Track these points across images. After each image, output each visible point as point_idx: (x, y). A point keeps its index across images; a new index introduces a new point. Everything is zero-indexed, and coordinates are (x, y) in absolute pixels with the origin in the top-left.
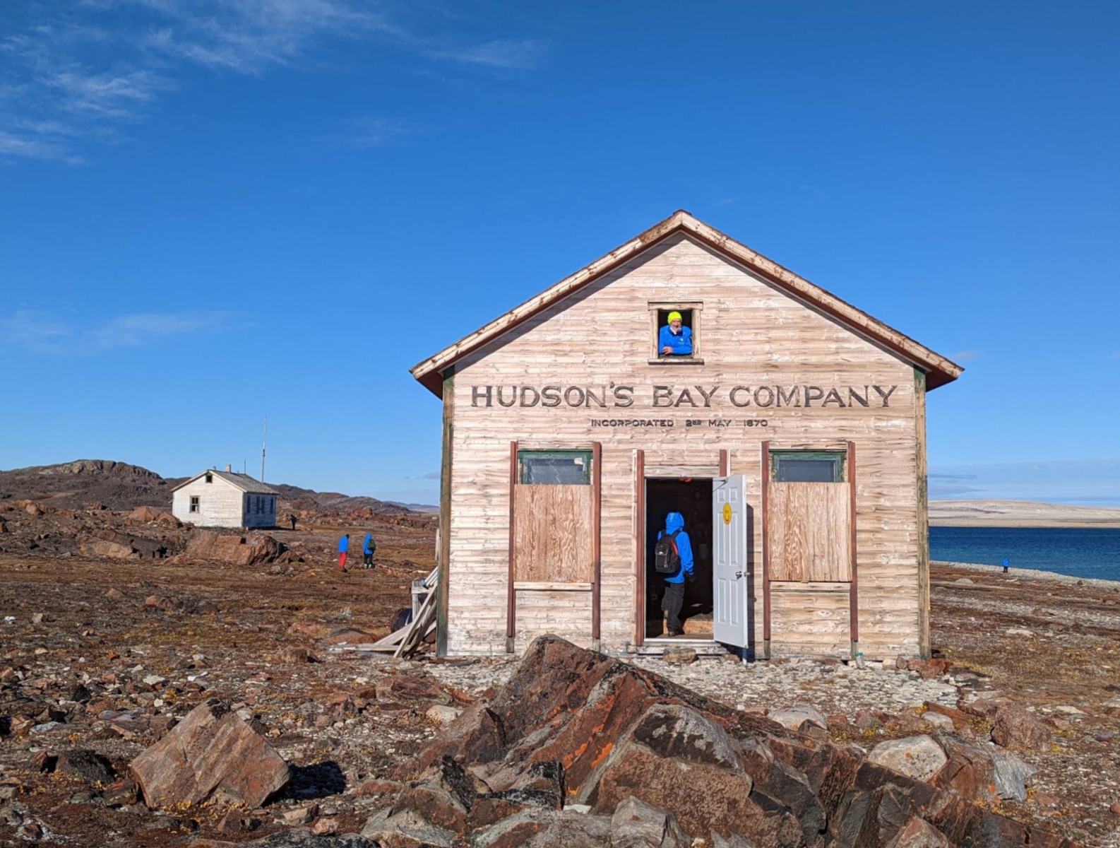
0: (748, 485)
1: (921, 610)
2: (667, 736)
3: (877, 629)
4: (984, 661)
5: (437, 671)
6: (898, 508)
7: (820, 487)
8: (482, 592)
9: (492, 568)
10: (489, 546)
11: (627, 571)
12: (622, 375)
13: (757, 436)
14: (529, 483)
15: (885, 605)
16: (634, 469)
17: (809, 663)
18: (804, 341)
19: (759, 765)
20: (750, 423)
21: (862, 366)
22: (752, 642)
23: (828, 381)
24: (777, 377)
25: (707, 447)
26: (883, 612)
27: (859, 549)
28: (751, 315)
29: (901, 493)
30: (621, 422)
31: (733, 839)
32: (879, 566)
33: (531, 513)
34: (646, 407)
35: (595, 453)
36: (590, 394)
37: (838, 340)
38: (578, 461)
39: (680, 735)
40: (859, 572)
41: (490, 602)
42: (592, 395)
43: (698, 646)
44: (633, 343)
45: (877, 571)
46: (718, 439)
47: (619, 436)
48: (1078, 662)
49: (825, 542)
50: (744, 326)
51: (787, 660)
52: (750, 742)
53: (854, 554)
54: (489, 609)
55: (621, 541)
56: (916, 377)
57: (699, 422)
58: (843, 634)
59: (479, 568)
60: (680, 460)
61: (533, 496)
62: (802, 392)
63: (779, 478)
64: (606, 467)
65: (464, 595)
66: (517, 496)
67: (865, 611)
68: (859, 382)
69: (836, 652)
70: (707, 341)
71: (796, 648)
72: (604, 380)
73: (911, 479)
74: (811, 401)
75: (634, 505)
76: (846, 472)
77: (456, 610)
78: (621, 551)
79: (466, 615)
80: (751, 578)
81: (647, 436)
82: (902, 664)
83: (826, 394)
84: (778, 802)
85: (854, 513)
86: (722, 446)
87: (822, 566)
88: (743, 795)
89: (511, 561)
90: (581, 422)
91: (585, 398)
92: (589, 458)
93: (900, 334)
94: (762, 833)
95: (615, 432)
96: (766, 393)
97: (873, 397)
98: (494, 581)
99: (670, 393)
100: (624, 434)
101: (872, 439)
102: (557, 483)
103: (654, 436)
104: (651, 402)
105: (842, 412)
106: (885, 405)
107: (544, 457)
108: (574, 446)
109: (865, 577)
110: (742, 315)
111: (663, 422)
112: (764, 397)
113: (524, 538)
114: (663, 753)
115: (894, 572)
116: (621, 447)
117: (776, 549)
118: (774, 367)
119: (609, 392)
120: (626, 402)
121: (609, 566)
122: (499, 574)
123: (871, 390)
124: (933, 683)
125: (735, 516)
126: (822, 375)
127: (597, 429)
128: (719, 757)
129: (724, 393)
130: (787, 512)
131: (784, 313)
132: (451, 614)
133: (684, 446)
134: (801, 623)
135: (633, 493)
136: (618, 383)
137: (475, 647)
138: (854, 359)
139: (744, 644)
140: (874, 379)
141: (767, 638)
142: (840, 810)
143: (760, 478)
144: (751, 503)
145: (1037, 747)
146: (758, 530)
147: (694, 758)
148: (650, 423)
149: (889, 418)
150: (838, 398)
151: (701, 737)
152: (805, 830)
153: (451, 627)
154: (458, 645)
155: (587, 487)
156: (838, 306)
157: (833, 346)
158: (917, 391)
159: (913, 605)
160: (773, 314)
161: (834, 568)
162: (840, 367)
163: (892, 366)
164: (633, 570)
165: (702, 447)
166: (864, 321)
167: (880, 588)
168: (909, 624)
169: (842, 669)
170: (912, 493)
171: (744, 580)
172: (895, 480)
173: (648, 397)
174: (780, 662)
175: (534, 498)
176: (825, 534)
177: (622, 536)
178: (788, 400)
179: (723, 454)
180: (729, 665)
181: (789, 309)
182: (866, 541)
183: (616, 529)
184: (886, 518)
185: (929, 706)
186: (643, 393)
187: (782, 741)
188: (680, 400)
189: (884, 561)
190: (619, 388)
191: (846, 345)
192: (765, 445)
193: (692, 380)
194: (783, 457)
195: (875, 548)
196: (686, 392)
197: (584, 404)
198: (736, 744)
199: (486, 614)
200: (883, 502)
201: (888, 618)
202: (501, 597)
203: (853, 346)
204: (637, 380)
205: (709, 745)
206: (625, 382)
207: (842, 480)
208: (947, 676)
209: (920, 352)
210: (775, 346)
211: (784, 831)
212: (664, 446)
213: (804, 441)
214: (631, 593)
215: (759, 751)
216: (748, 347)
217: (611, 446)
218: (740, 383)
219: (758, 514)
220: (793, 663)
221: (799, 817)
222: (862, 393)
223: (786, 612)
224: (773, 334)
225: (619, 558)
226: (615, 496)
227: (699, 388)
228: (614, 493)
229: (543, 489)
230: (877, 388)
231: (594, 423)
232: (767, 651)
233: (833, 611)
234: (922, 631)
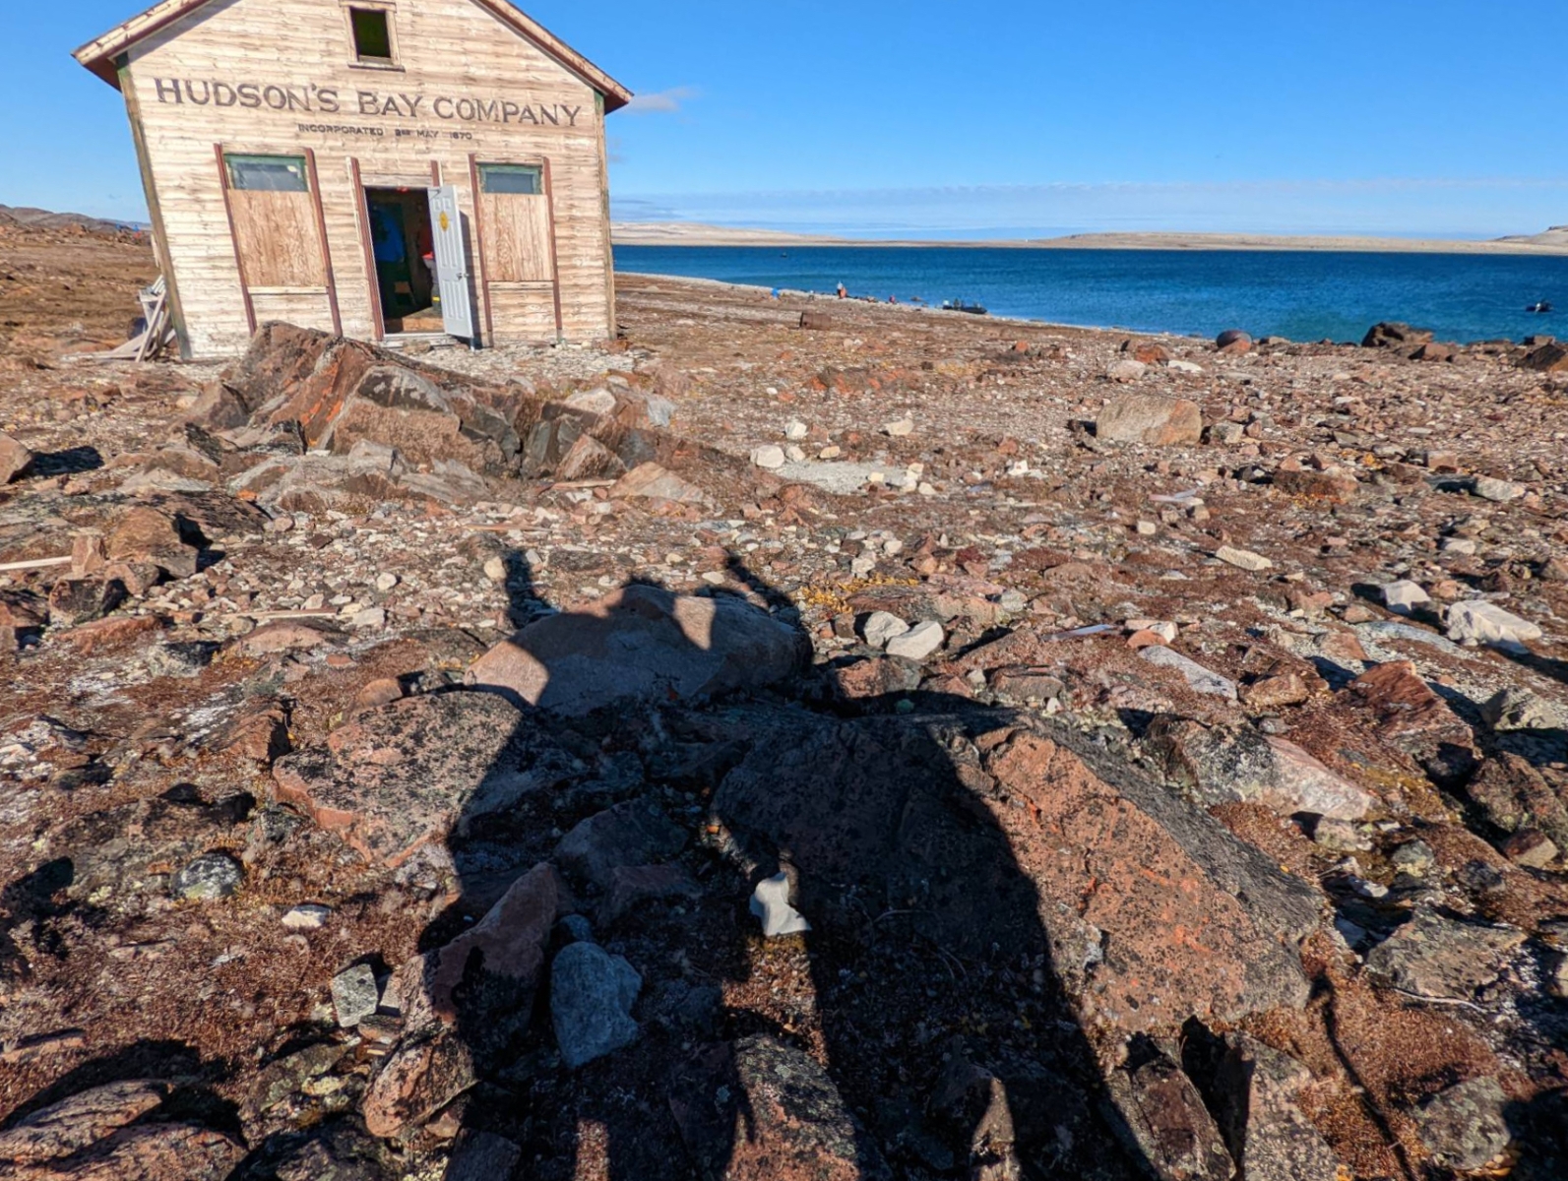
0: (459, 195)
1: (609, 303)
2: (387, 391)
3: (576, 318)
4: (657, 342)
5: (184, 371)
6: (589, 218)
7: (522, 199)
8: (216, 297)
9: (219, 274)
10: (212, 252)
11: (358, 275)
12: (322, 77)
13: (464, 148)
14: (242, 188)
15: (582, 299)
16: (351, 177)
17: (525, 348)
18: (497, 55)
19: (465, 408)
20: (455, 135)
21: (550, 85)
22: (477, 334)
23: (522, 98)
24: (476, 90)
25: (420, 157)
26: (580, 305)
27: (558, 253)
28: (444, 22)
29: (589, 204)
30: (330, 128)
31: (449, 462)
32: (574, 267)
33: (252, 220)
34: (353, 113)
35: (307, 158)
36: (292, 96)
37: (527, 57)
38: (292, 169)
39: (398, 390)
40: (560, 272)
41: (225, 306)
42: (294, 96)
43: (433, 339)
44: (329, 42)
45: (574, 271)
46: (428, 151)
47: (330, 143)
48: (720, 340)
49: (530, 247)
50: (439, 34)
51: (507, 347)
52: (456, 393)
53: (555, 258)
54: (227, 313)
55: (349, 248)
56: (596, 99)
57: (408, 132)
58: (550, 323)
59: (207, 274)
60: (394, 170)
61: (250, 203)
62: (500, 107)
63: (487, 190)
64: (322, 174)
65: (197, 301)
66: (233, 202)
67: (566, 305)
68: (549, 100)
69: (546, 338)
70: (406, 47)
71: (514, 337)
72: (304, 82)
73: (596, 193)
74: (509, 117)
75: (355, 212)
76: (543, 186)
77: (192, 315)
78: (350, 257)
79: (203, 319)
80: (471, 279)
81: (359, 144)
82: (595, 345)
83: (521, 110)
84: (482, 433)
85: (553, 222)
86: (432, 157)
87: (529, 268)
88: (454, 430)
89: (241, 268)
90: (288, 126)
91: (287, 100)
92: (303, 165)
93: (581, 56)
94: (472, 456)
95: (325, 138)
96: (467, 106)
97: (561, 116)
98: (226, 287)
99: (375, 100)
100: (335, 141)
101: (563, 156)
102: (272, 190)
103: (364, 144)
104: (357, 108)
105: (535, 129)
106: (572, 124)
107: (254, 161)
108: (284, 151)
109: (565, 276)
110: (435, 21)
111: (372, 130)
112: (466, 110)
113: (249, 245)
114: (385, 404)
115: (586, 272)
116: (334, 154)
117: (490, 254)
118: (470, 80)
119: (312, 95)
120: (331, 107)
121: (341, 270)
122: (230, 280)
123: (559, 109)
124: (617, 357)
125: (451, 224)
126: (517, 92)
127: (306, 134)
128: (431, 404)
129: (428, 104)
130: (497, 220)
131: (476, 24)
132: (188, 319)
133: (396, 156)
134: (516, 316)
135: (353, 201)
136: (320, 85)
137: (220, 349)
138: (544, 78)
139: (469, 333)
140: (561, 99)
141: (490, 330)
142: (531, 437)
143: (470, 189)
144: (465, 212)
145: (682, 394)
146: (474, 236)
147: (412, 406)
148: (359, 131)
149: (576, 136)
150: (532, 116)
151: (415, 390)
152: (504, 452)
153: (190, 332)
154: (200, 347)
155: (305, 194)
156: (525, 21)
157: (524, 63)
158: (597, 113)
159: (601, 299)
160: (466, 24)
161: (539, 270)
162: (531, 85)
163: (576, 87)
164: (364, 274)
165: (413, 157)
166: (549, 40)
167: (576, 285)
168: (599, 314)
169: (551, 351)
170: (597, 204)
171: (464, 280)
172: (584, 194)
173: (353, 103)
174: (502, 348)
175: (252, 204)
176: (529, 239)
177: (349, 242)
178: (488, 115)
179: (434, 164)
180: (460, 352)
181: (482, 20)
182: (564, 246)
183: (342, 236)
184: (578, 226)
185: (612, 372)
186: (348, 97)
187: (482, 389)
188: (386, 108)
189: (578, 263)
190: (322, 91)
191: (535, 63)
192: (472, 157)
193: (396, 88)
194: (490, 170)
195: (571, 252)
196: (390, 100)
197: (287, 106)
198: (445, 394)
199: (225, 318)
200: (575, 212)
201: (584, 310)
202: (237, 302)
203: (541, 64)
204: (339, 84)
205: (423, 395)
206: (327, 84)
207: (540, 192)
208: (629, 352)
209: (598, 76)
210: (470, 59)
211: (488, 453)
212: (377, 155)
213: (505, 155)
214: (366, 294)
215: (464, 397)
216: (445, 57)
217: (323, 153)
218: (443, 94)
219: (472, 222)
220: (513, 348)
221: (500, 443)
222: (551, 111)
223: (504, 308)
224: (469, 45)
225: (349, 263)
226: (336, 204)
227: (403, 97)
228: (335, 200)
229: (259, 196)
230: (565, 108)
231: (302, 127)
232: (491, 340)
233: (541, 306)
234: (609, 319)
